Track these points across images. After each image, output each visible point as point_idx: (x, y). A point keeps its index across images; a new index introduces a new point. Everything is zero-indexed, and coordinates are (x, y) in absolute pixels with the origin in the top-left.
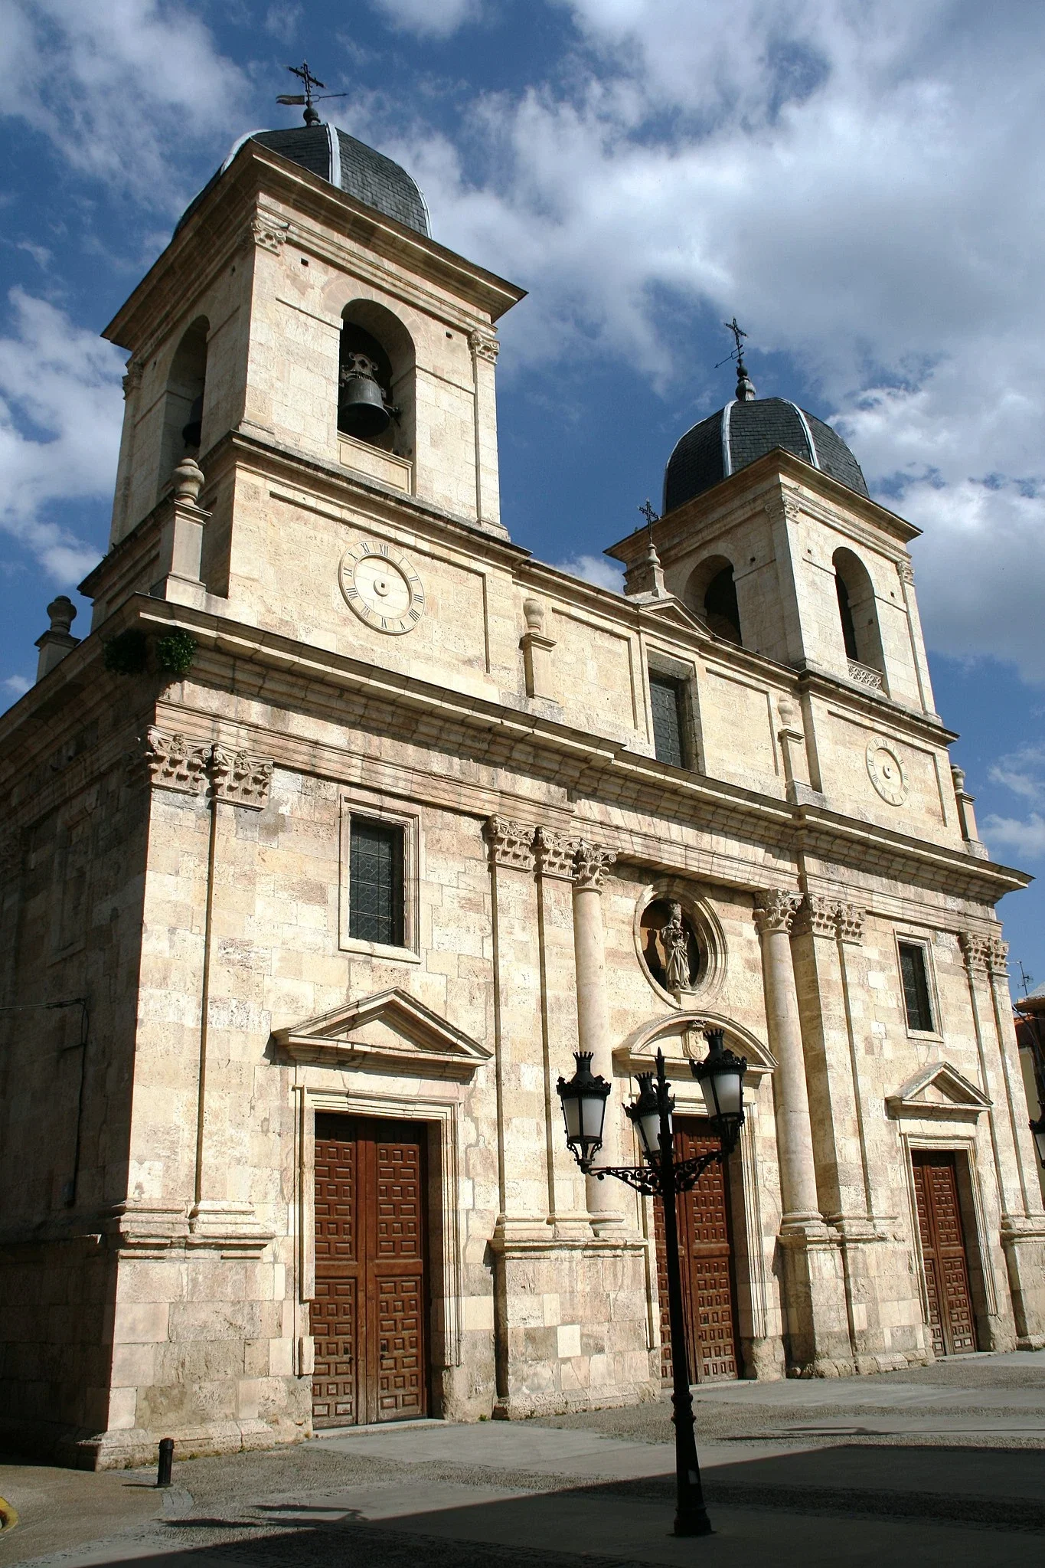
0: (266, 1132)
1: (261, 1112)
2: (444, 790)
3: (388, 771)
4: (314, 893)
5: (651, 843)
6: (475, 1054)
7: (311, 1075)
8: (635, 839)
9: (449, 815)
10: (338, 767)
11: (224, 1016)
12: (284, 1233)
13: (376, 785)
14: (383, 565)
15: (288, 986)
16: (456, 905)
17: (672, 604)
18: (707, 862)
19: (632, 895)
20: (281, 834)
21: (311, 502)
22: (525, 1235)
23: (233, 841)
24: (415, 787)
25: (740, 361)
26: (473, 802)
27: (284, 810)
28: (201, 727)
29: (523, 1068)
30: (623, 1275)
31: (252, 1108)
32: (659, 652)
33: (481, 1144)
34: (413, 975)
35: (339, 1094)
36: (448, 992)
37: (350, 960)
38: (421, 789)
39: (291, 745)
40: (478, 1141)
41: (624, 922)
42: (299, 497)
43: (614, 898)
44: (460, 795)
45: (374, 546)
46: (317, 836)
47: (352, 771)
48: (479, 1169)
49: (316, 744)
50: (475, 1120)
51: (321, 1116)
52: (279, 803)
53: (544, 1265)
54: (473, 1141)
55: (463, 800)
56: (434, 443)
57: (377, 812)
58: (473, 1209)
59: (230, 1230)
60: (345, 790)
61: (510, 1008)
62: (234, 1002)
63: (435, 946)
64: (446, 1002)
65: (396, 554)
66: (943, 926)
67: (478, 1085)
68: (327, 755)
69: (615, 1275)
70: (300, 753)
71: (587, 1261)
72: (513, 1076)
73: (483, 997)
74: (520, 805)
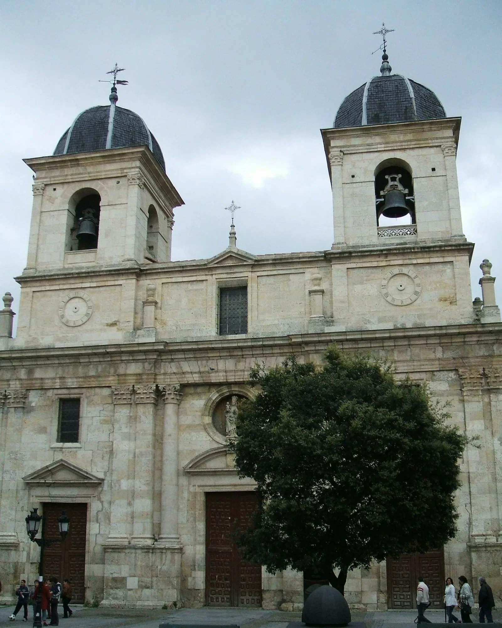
0: (22, 511)
1: (21, 505)
2: (93, 381)
3: (70, 380)
4: (43, 430)
5: (204, 375)
6: (94, 479)
7: (38, 491)
8: (194, 375)
9: (97, 390)
10: (51, 384)
11: (9, 476)
12: (27, 542)
13: (65, 387)
14: (73, 301)
15: (32, 463)
16: (99, 423)
17: (229, 255)
18: (240, 375)
20: (32, 413)
21: (48, 288)
22: (114, 543)
23: (13, 419)
24: (80, 383)
25: (385, 51)
26: (105, 382)
27: (33, 404)
28: (4, 385)
29: (122, 481)
30: (166, 559)
31: (19, 503)
33: (104, 510)
34: (79, 452)
35: (47, 497)
36: (93, 456)
37: (54, 451)
38: (83, 383)
39: (34, 382)
40: (102, 509)
41: (197, 411)
42: (43, 288)
44: (100, 381)
45: (72, 294)
46: (45, 410)
47: (56, 384)
48: (103, 519)
49: (42, 379)
50: (102, 502)
52: (31, 402)
53: (122, 555)
54: (100, 510)
55: (101, 382)
57: (69, 396)
58: (99, 534)
59: (4, 541)
60: (55, 391)
61: (117, 459)
62: (12, 471)
63: (88, 440)
64: (92, 460)
65: (81, 293)
66: (438, 369)
67: (104, 489)
68: (46, 381)
69: (161, 559)
70: (37, 384)
71: (144, 554)
72: (117, 485)
73: (108, 456)
74: (127, 378)
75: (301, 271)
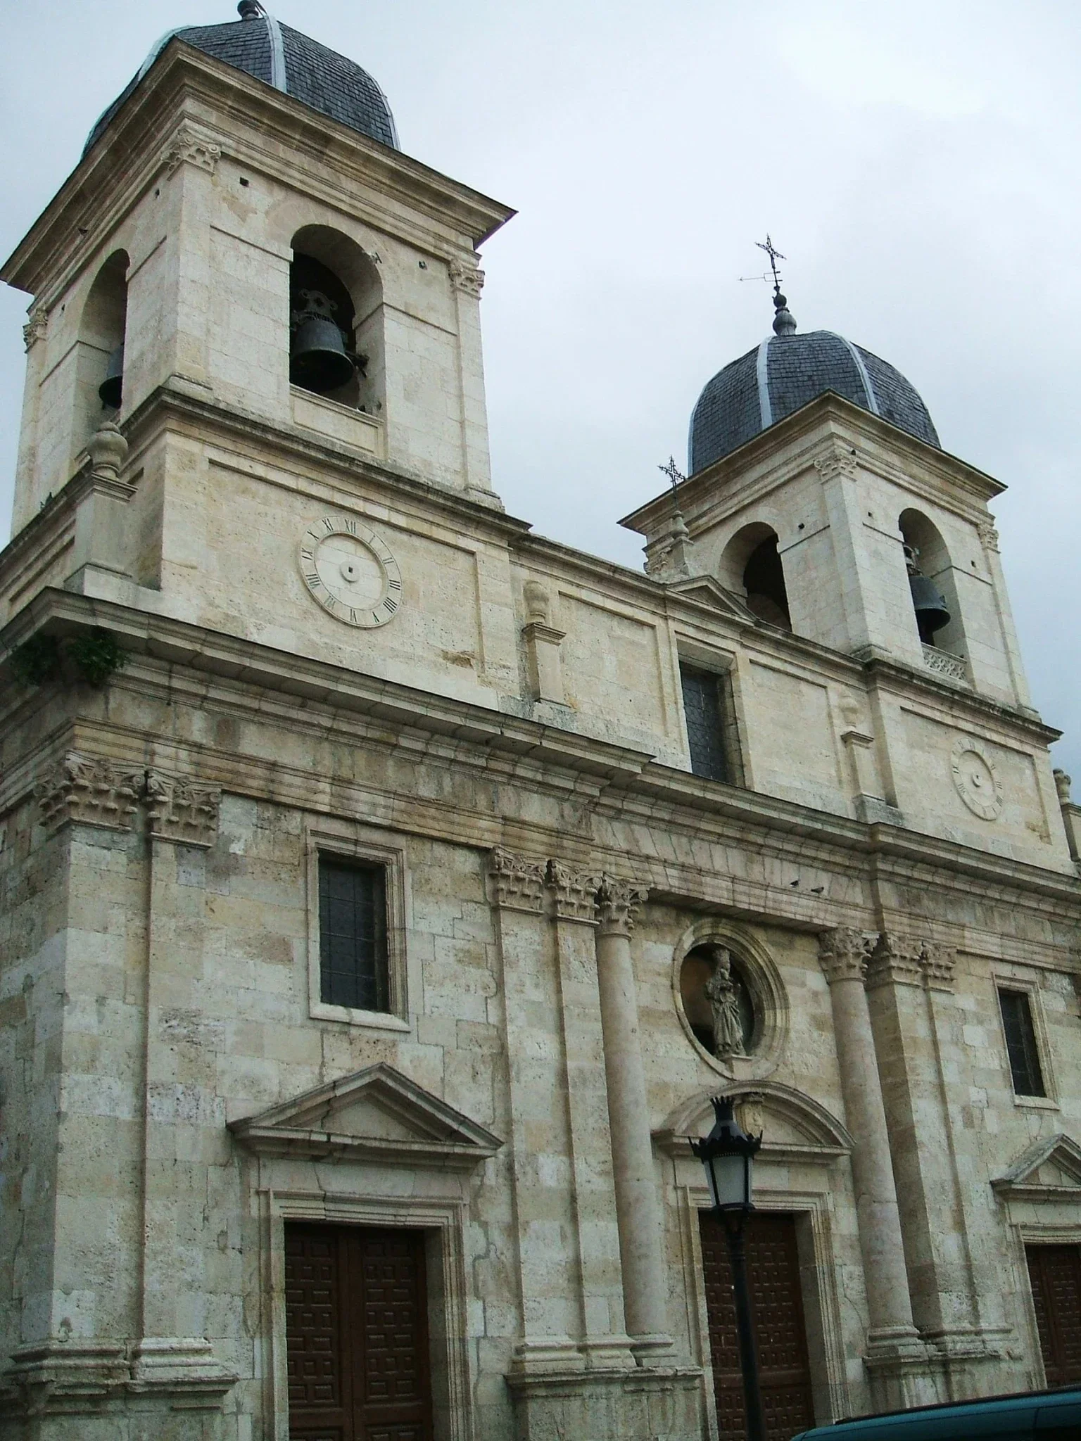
0: (223, 1249)
1: (216, 1225)
2: (434, 818)
3: (364, 796)
4: (276, 950)
5: (690, 876)
6: (481, 1143)
7: (278, 1177)
8: (672, 872)
9: (439, 850)
10: (301, 793)
11: (168, 1105)
12: (249, 1375)
13: (348, 814)
14: (350, 546)
15: (246, 1065)
16: (452, 959)
17: (704, 583)
18: (758, 897)
19: (668, 940)
20: (233, 879)
21: (260, 470)
22: (551, 1367)
23: (174, 888)
24: (396, 815)
25: (777, 288)
26: (468, 831)
27: (236, 848)
28: (131, 748)
29: (542, 1159)
30: (674, 1413)
31: (206, 1219)
32: (691, 641)
33: (492, 1254)
34: (402, 1047)
35: (314, 1197)
36: (445, 1066)
37: (323, 1031)
38: (405, 818)
39: (242, 767)
40: (488, 1251)
41: (659, 974)
42: (244, 465)
43: (649, 945)
44: (453, 823)
45: (339, 522)
46: (277, 879)
47: (320, 797)
48: (491, 1285)
49: (273, 766)
50: (484, 1225)
51: (294, 1228)
52: (230, 840)
53: (575, 1404)
54: (482, 1253)
55: (457, 829)
56: (408, 397)
57: (352, 847)
58: (485, 1337)
59: (180, 1373)
60: (311, 822)
61: (523, 1084)
62: (180, 1088)
63: (427, 1011)
64: (443, 1080)
65: (364, 531)
66: (1053, 967)
67: (487, 1181)
68: (287, 778)
69: (664, 1414)
70: (254, 777)
71: (629, 1399)
72: (528, 1169)
73: (489, 1071)
74: (527, 834)
75: (821, 681)
